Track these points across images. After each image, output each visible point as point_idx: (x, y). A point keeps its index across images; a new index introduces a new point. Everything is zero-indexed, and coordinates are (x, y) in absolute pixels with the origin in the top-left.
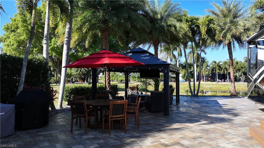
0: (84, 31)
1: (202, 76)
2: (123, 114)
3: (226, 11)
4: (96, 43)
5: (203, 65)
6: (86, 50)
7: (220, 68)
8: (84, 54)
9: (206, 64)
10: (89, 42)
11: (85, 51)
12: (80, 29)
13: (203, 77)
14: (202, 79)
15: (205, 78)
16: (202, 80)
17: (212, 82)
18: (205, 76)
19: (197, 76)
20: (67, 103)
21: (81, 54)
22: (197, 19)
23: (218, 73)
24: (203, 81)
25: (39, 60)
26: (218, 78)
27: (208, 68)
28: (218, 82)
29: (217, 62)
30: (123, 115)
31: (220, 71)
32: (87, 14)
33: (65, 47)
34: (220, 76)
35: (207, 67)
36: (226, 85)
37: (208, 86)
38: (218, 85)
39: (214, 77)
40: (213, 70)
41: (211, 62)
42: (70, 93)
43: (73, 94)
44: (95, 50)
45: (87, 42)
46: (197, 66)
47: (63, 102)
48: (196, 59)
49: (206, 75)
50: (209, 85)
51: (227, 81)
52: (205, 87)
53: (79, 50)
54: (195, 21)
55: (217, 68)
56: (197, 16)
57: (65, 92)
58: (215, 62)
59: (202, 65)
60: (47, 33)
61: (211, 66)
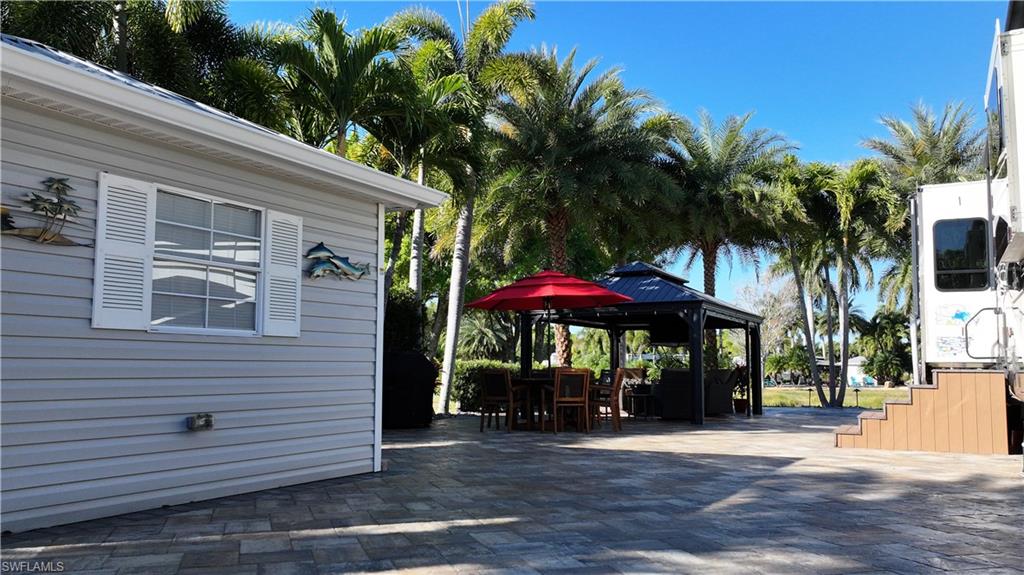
0: (502, 222)
2: (581, 396)
3: (923, 145)
4: (534, 246)
6: (501, 270)
8: (496, 283)
10: (512, 247)
11: (499, 272)
12: (492, 215)
20: (458, 404)
21: (487, 281)
22: (829, 174)
25: (402, 295)
30: (583, 399)
32: (510, 179)
33: (456, 265)
42: (467, 380)
43: (474, 382)
44: (529, 269)
45: (507, 248)
47: (451, 403)
53: (481, 269)
54: (820, 178)
56: (827, 164)
57: (455, 377)
60: (420, 233)
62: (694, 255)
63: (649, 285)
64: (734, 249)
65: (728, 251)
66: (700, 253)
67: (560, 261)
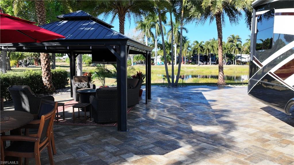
1: (182, 58)
5: (185, 45)
7: (202, 49)
9: (187, 44)
13: (184, 58)
14: (183, 61)
15: (186, 60)
16: (182, 63)
17: (194, 64)
18: (186, 58)
19: (177, 57)
23: (200, 54)
24: (184, 63)
26: (200, 61)
27: (190, 48)
28: (200, 64)
29: (199, 43)
31: (202, 52)
34: (202, 58)
35: (188, 48)
36: (208, 68)
37: (190, 70)
38: (199, 68)
39: (196, 59)
40: (194, 51)
41: (193, 43)
46: (178, 46)
48: (177, 39)
49: (187, 56)
50: (190, 68)
51: (209, 63)
52: (185, 70)
55: (199, 50)
58: (197, 42)
59: (183, 45)
61: (193, 46)
62: (114, 17)
63: (86, 26)
64: (132, 15)
65: (129, 16)
66: (117, 16)
67: (41, 13)
